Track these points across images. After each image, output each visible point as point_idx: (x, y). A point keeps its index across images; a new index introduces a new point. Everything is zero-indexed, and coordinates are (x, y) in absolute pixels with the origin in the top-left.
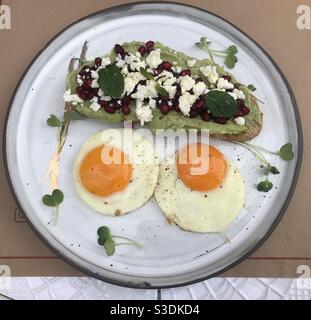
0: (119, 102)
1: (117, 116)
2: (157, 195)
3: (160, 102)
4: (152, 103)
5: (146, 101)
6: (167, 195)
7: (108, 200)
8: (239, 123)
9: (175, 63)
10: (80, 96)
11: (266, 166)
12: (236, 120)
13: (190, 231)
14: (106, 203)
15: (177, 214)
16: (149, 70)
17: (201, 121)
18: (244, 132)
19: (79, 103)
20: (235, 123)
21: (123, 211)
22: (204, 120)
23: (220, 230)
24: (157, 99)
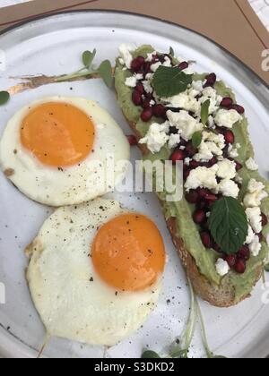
0: (152, 102)
1: (135, 111)
2: (59, 212)
3: (182, 147)
4: (175, 139)
5: (173, 130)
6: (66, 226)
7: (20, 152)
8: (218, 266)
9: (238, 145)
10: (133, 62)
11: (183, 346)
12: (220, 260)
13: (28, 284)
14: (15, 152)
15: (45, 253)
16: (210, 118)
17: (190, 212)
18: (210, 282)
19: (124, 66)
20: (215, 261)
21: (14, 178)
22: (194, 217)
23: (50, 329)
24: (183, 142)
